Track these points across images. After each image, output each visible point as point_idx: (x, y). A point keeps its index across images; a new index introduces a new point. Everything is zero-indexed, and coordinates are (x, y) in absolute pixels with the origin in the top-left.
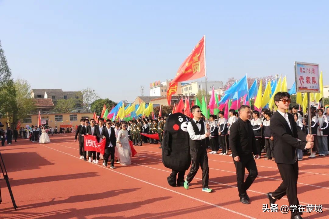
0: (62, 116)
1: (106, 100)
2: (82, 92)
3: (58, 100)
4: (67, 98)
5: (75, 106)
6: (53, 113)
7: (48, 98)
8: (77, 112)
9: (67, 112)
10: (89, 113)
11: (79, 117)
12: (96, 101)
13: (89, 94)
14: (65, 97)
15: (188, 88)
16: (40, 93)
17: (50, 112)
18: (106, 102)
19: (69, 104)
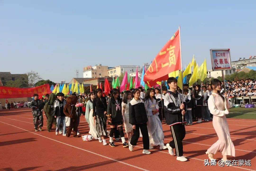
1: (47, 81)
2: (27, 74)
3: (6, 81)
4: (14, 80)
5: (21, 86)
12: (39, 81)
13: (33, 76)
15: (113, 71)
19: (16, 84)
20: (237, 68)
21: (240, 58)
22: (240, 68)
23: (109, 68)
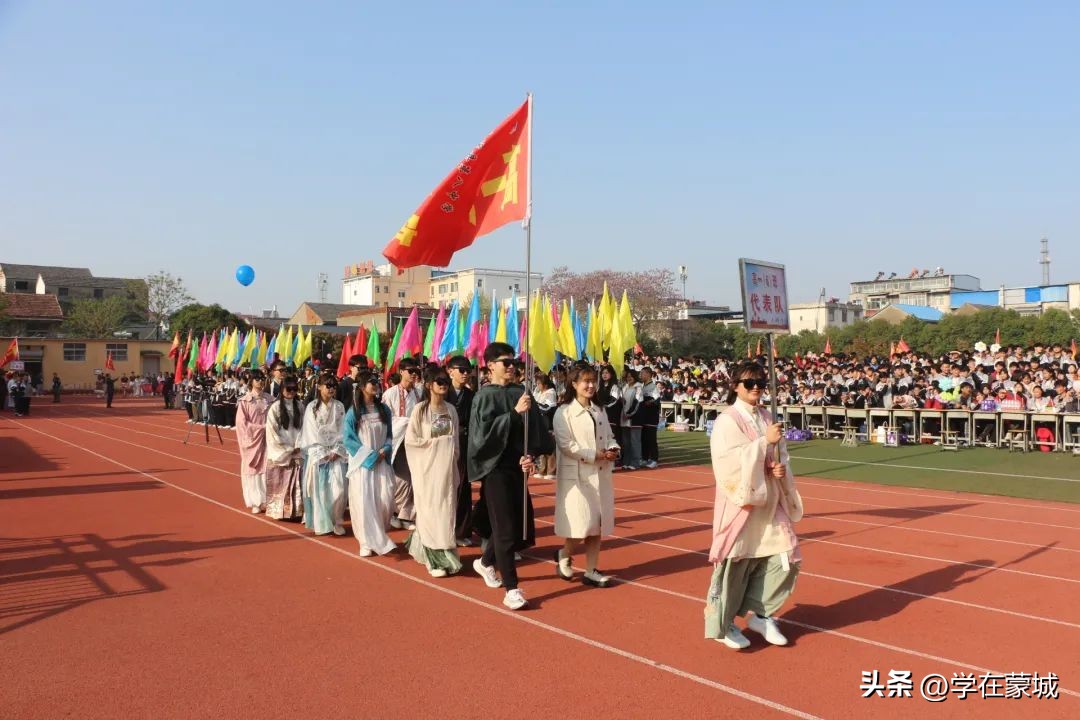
0: (84, 346)
1: (212, 307)
2: (147, 282)
3: (75, 302)
4: (101, 296)
5: (124, 319)
6: (61, 335)
7: (46, 292)
8: (129, 337)
9: (101, 336)
10: (165, 341)
11: (134, 351)
12: (186, 308)
13: (164, 287)
14: (98, 294)
15: (450, 287)
17: (52, 334)
18: (211, 315)
19: (107, 313)
20: (869, 307)
21: (881, 274)
22: (878, 306)
23: (433, 273)
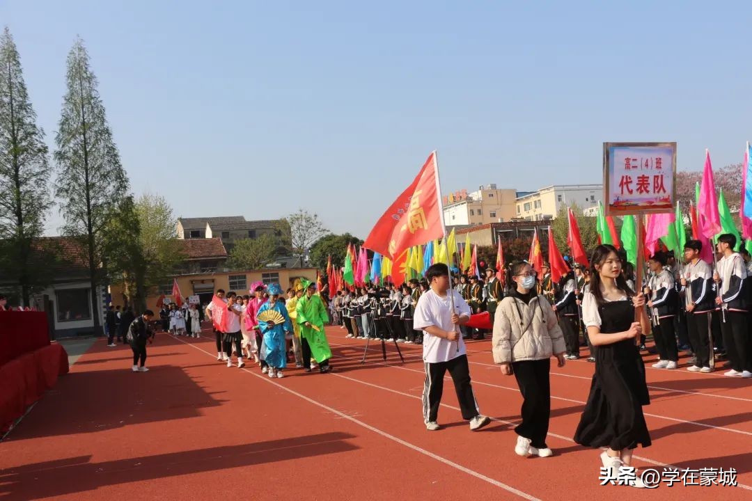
0: (245, 277)
1: (344, 236)
2: (289, 220)
3: (235, 242)
4: (255, 236)
5: (273, 253)
6: (226, 270)
7: (213, 237)
8: (279, 268)
9: (257, 268)
10: (307, 268)
11: (284, 278)
12: (322, 239)
13: (304, 223)
14: (252, 234)
15: (533, 204)
16: (195, 227)
17: (219, 269)
18: (343, 243)
19: (261, 249)
23: (518, 194)
